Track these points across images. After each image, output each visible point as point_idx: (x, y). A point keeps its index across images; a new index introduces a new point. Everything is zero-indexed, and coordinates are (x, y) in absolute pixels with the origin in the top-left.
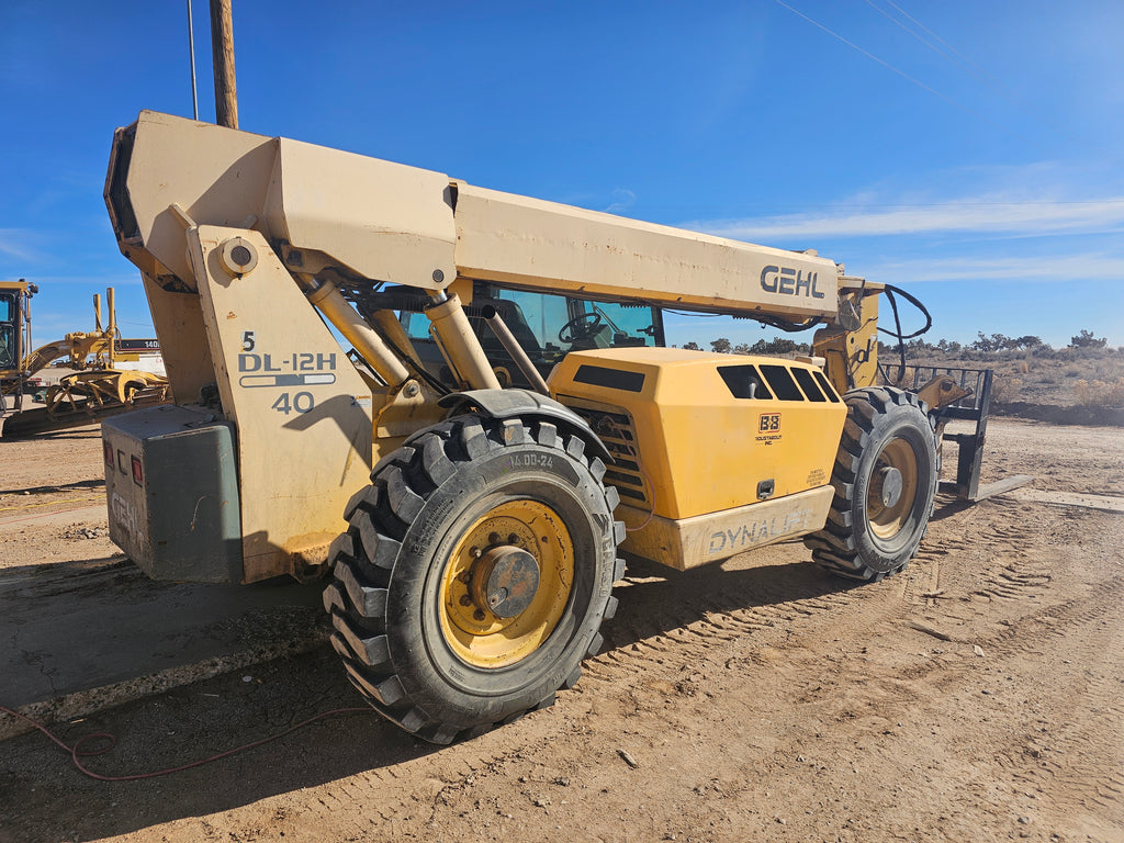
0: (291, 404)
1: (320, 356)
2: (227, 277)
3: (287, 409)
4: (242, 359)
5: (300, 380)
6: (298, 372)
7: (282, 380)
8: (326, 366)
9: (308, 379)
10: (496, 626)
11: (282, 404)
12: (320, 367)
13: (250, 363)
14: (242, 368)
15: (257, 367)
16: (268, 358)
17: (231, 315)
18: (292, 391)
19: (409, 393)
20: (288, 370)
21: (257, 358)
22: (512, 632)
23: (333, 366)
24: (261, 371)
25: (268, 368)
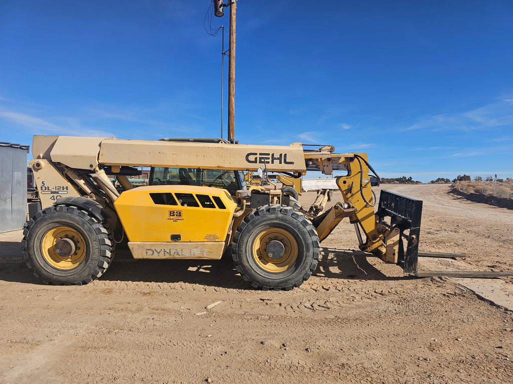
0: (55, 198)
1: (63, 187)
2: (37, 170)
3: (54, 199)
4: (42, 187)
5: (58, 193)
6: (57, 191)
7: (52, 193)
8: (65, 190)
9: (59, 192)
10: (69, 260)
11: (53, 198)
12: (63, 189)
13: (44, 188)
14: (42, 189)
15: (46, 189)
16: (48, 187)
17: (38, 178)
18: (55, 195)
19: (91, 197)
20: (54, 190)
21: (45, 187)
22: (73, 262)
23: (67, 189)
24: (47, 190)
25: (48, 189)
